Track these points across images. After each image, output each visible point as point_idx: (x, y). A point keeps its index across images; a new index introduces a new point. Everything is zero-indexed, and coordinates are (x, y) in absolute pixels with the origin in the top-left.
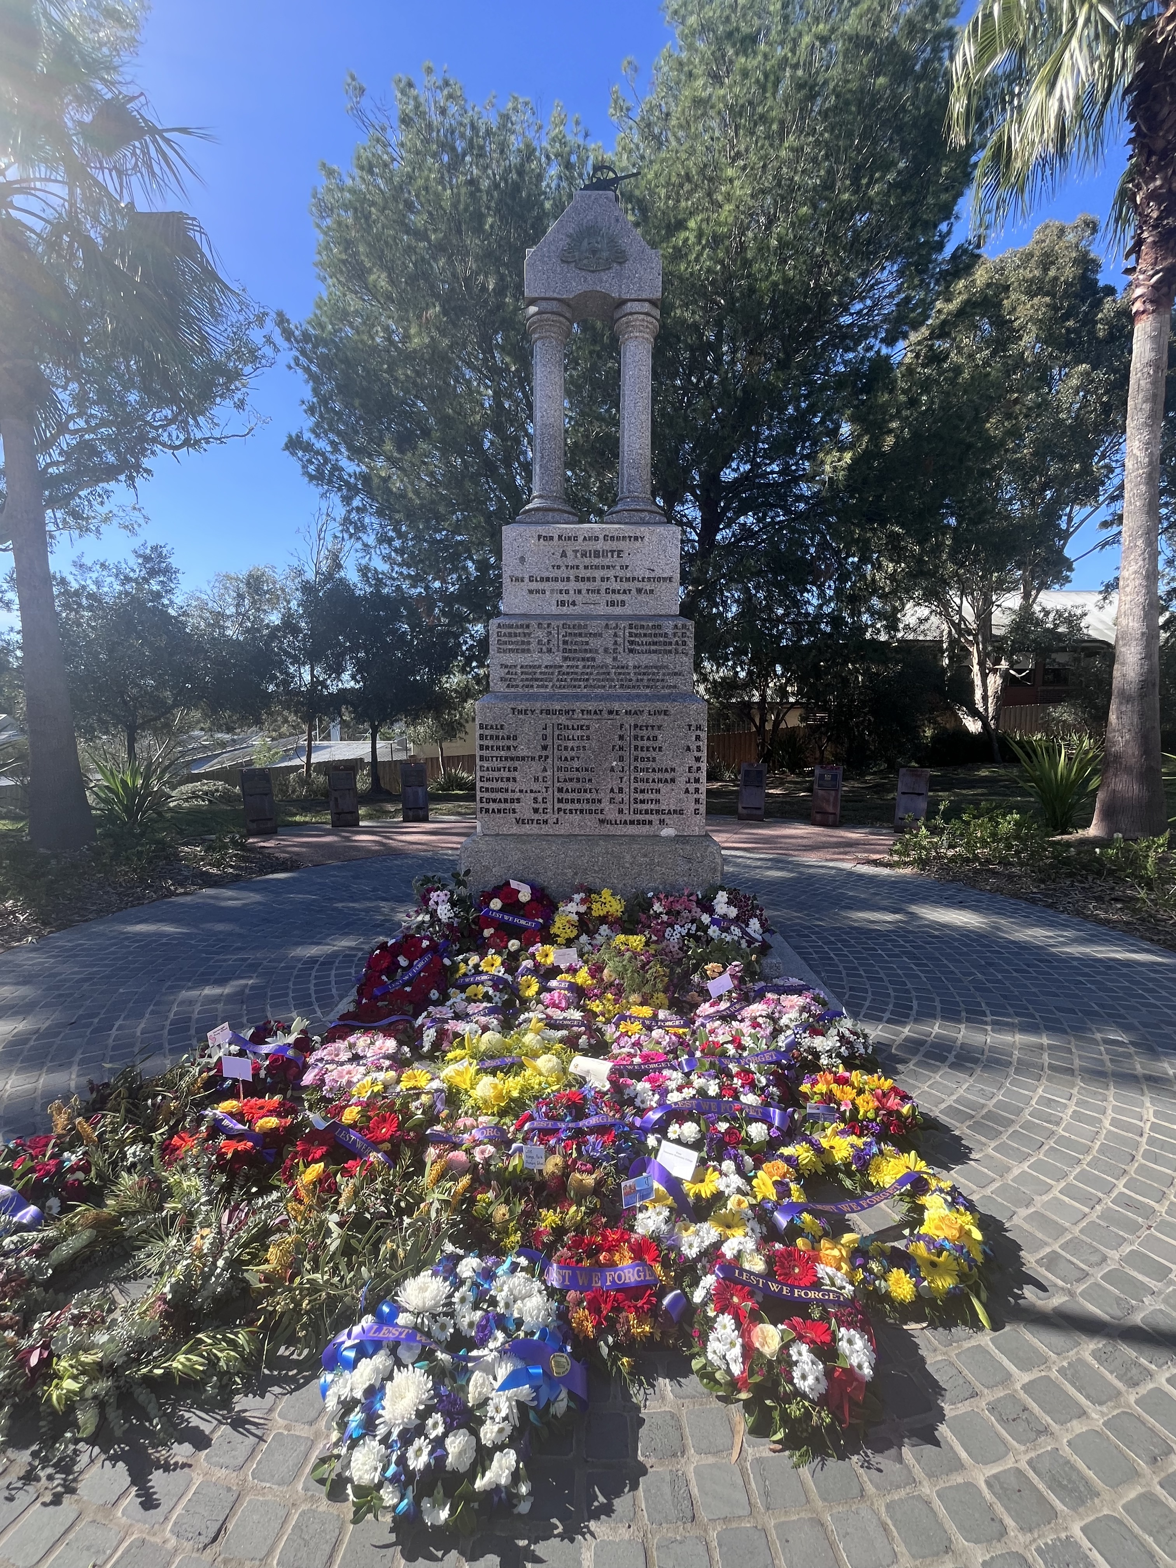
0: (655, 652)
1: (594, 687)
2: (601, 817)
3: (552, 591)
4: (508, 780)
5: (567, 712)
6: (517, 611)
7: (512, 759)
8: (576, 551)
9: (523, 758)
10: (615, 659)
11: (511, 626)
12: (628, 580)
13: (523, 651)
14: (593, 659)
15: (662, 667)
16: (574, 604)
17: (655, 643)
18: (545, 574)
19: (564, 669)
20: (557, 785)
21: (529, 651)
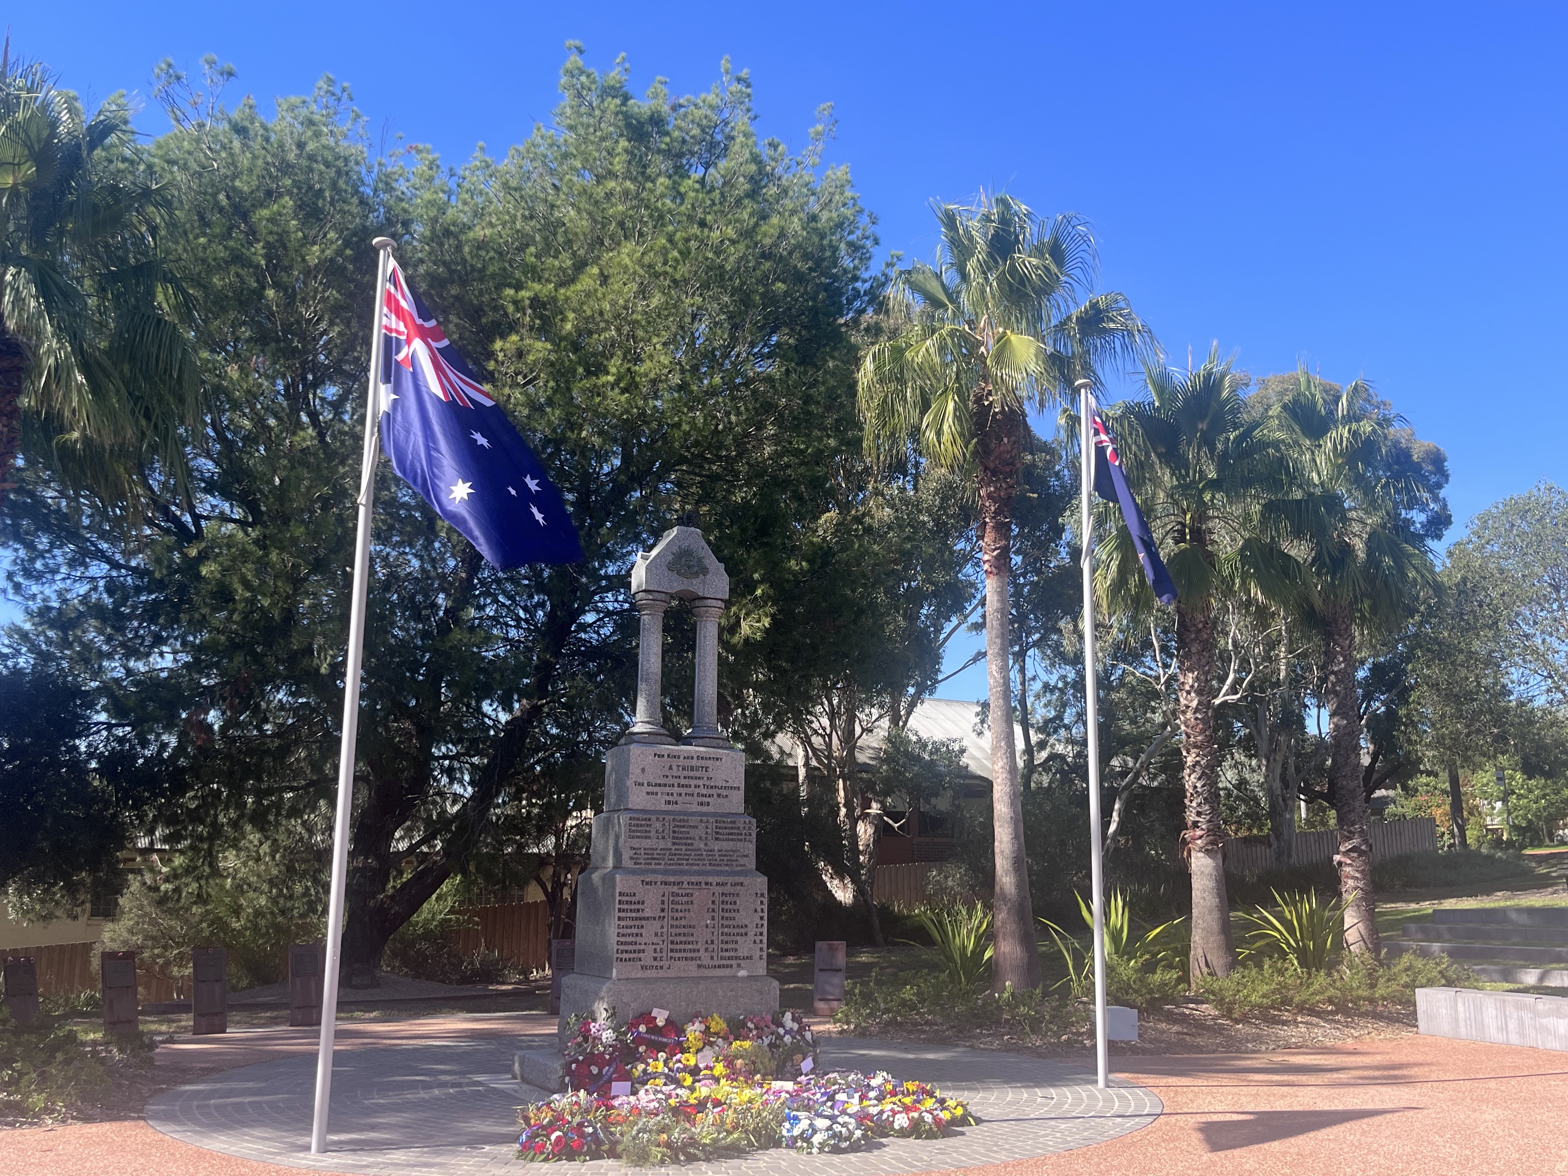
0: (732, 840)
1: (692, 865)
2: (699, 962)
3: (662, 794)
4: (637, 935)
5: (679, 883)
6: (638, 807)
7: (640, 919)
8: (678, 766)
9: (648, 919)
10: (706, 845)
12: (712, 787)
13: (646, 837)
14: (692, 844)
15: (737, 851)
16: (676, 803)
17: (732, 834)
18: (658, 782)
19: (673, 852)
20: (670, 938)
21: (649, 838)
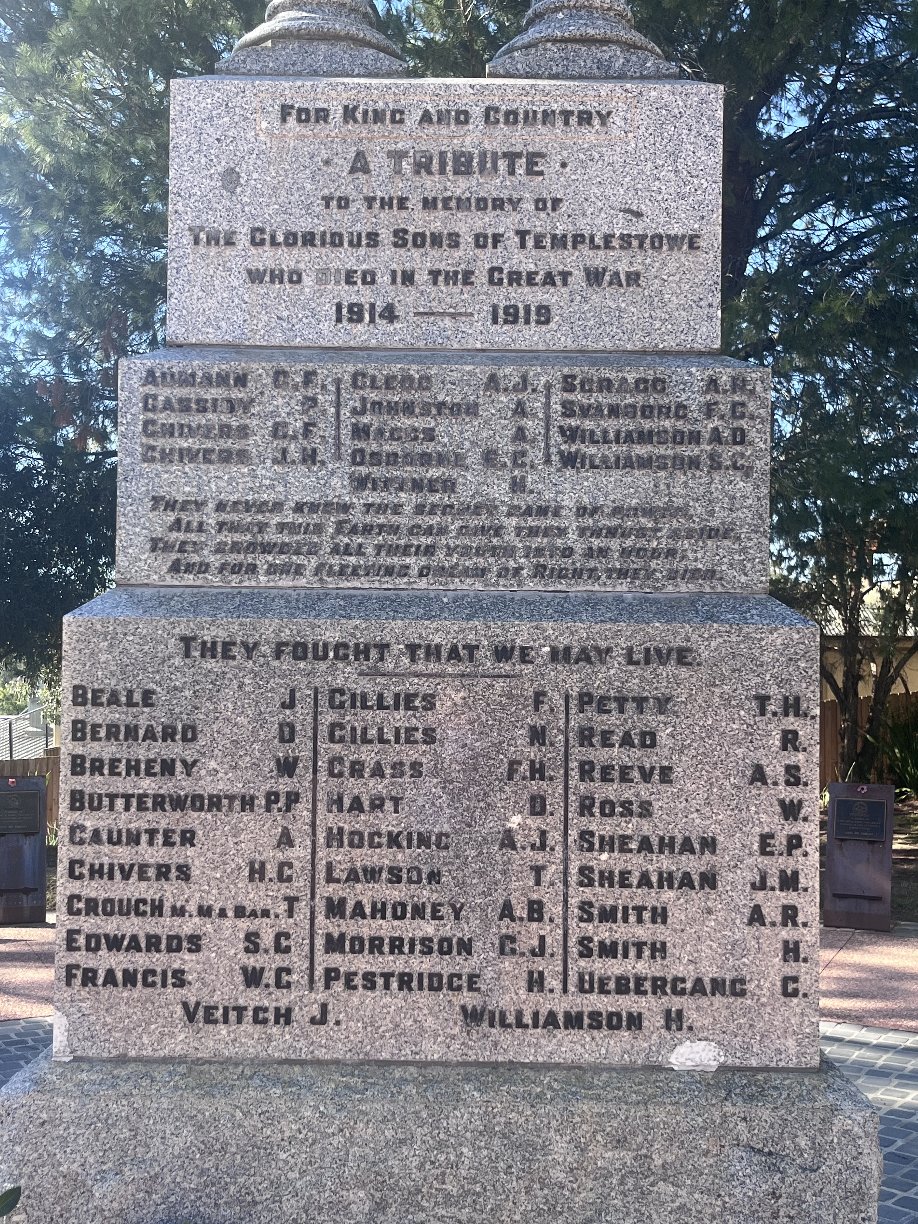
0: (645, 463)
1: (450, 572)
2: (468, 999)
3: (322, 276)
4: (163, 872)
5: (362, 652)
6: (211, 336)
7: (178, 803)
8: (398, 156)
9: (215, 803)
10: (517, 486)
11: (188, 380)
12: (559, 242)
13: (226, 457)
14: (449, 486)
15: (670, 511)
16: (390, 314)
17: (645, 437)
18: (303, 225)
19: (357, 517)
20: (326, 890)
21: (243, 456)
